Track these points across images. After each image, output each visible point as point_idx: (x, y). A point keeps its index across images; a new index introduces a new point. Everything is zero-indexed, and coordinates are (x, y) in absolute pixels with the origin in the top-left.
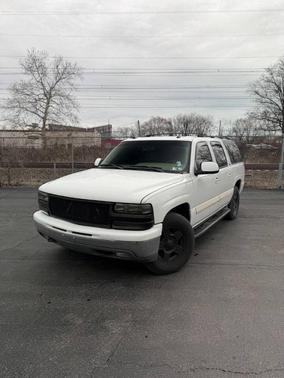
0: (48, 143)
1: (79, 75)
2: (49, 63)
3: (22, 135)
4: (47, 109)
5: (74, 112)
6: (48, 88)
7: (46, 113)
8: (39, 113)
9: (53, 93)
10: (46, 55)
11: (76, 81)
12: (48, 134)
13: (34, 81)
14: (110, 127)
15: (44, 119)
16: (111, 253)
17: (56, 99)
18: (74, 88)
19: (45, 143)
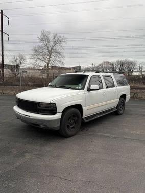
0: (49, 75)
1: (65, 42)
2: (51, 37)
3: (38, 71)
4: (49, 58)
5: (62, 60)
6: (50, 49)
7: (49, 61)
8: (45, 61)
9: (52, 51)
10: (49, 33)
11: (63, 45)
12: (50, 71)
13: (44, 45)
14: (80, 67)
15: (48, 64)
16: (39, 125)
17: (54, 54)
18: (62, 48)
19: (48, 75)
